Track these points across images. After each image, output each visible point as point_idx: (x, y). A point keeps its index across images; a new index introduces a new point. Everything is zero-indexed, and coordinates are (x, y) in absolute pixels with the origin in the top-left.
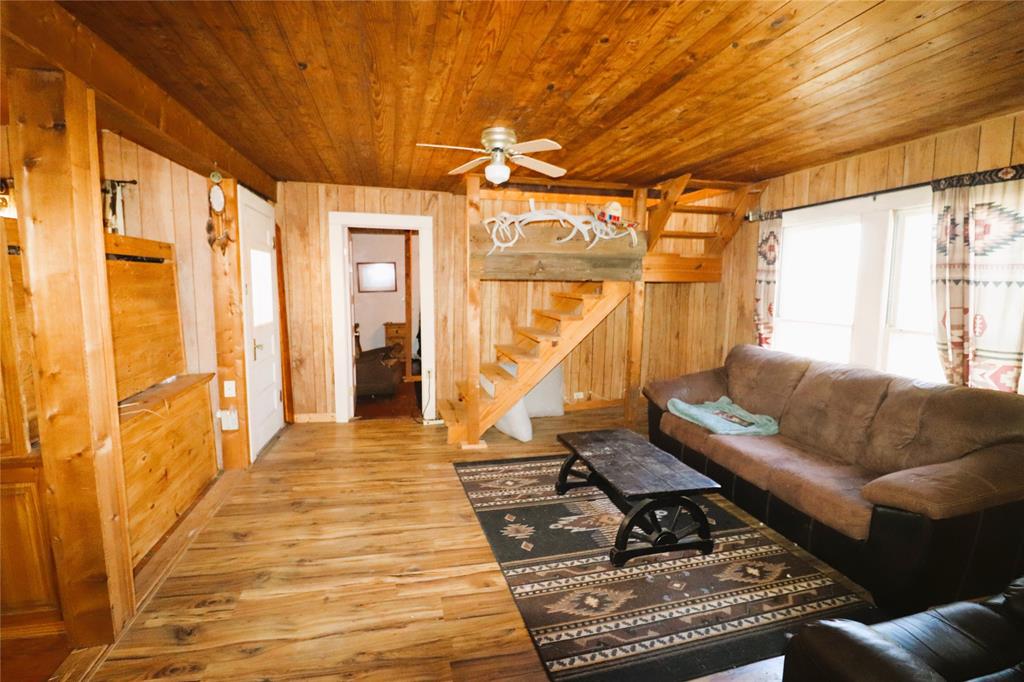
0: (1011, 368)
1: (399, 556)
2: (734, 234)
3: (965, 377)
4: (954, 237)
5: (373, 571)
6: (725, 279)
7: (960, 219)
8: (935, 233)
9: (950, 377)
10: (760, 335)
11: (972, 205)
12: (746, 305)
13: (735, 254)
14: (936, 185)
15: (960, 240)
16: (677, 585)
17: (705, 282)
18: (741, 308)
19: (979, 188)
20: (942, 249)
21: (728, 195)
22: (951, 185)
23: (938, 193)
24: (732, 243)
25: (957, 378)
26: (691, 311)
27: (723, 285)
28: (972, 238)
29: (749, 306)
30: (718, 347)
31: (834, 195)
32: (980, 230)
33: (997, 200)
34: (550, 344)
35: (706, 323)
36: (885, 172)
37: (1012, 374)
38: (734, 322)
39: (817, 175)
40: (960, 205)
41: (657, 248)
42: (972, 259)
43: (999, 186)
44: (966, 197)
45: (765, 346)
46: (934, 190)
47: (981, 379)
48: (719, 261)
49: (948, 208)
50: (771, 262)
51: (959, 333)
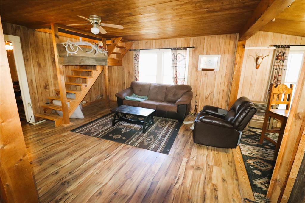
0: (183, 81)
1: (98, 155)
2: (126, 54)
3: (177, 83)
4: (175, 59)
5: (97, 161)
6: (123, 65)
7: (176, 56)
8: (172, 58)
9: (175, 83)
10: (137, 79)
11: (177, 53)
12: (130, 72)
13: (126, 59)
14: (172, 49)
15: (176, 59)
16: (156, 131)
17: (117, 66)
18: (129, 73)
19: (178, 50)
20: (173, 61)
21: (122, 44)
22: (174, 49)
23: (172, 50)
24: (125, 56)
25: (176, 83)
26: (113, 74)
27: (123, 67)
28: (177, 59)
29: (131, 72)
30: (123, 82)
31: (151, 47)
32: (179, 58)
33: (181, 53)
34: (85, 86)
35: (119, 77)
36: (161, 45)
37: (183, 82)
38: (127, 75)
39: (146, 42)
40: (176, 53)
41: (110, 57)
42: (177, 63)
43: (181, 50)
44: (176, 52)
45: (138, 81)
46: (171, 50)
47: (180, 83)
48: (121, 60)
49: (174, 53)
50: (138, 62)
51: (176, 75)
